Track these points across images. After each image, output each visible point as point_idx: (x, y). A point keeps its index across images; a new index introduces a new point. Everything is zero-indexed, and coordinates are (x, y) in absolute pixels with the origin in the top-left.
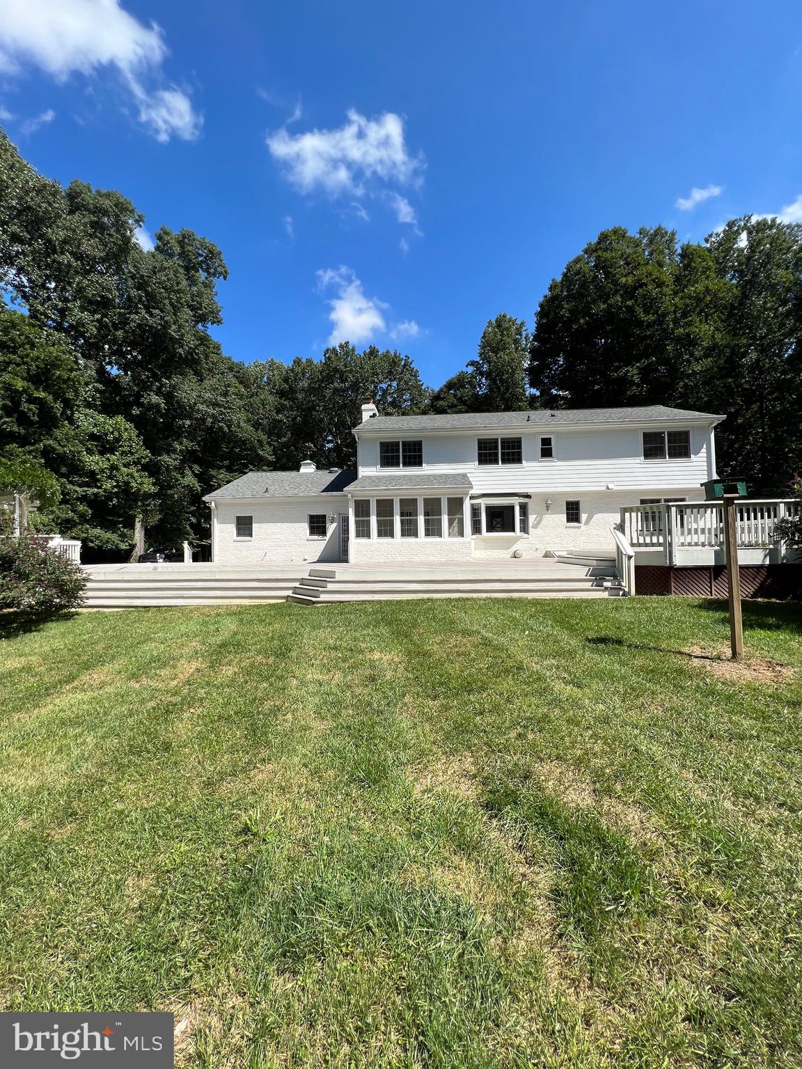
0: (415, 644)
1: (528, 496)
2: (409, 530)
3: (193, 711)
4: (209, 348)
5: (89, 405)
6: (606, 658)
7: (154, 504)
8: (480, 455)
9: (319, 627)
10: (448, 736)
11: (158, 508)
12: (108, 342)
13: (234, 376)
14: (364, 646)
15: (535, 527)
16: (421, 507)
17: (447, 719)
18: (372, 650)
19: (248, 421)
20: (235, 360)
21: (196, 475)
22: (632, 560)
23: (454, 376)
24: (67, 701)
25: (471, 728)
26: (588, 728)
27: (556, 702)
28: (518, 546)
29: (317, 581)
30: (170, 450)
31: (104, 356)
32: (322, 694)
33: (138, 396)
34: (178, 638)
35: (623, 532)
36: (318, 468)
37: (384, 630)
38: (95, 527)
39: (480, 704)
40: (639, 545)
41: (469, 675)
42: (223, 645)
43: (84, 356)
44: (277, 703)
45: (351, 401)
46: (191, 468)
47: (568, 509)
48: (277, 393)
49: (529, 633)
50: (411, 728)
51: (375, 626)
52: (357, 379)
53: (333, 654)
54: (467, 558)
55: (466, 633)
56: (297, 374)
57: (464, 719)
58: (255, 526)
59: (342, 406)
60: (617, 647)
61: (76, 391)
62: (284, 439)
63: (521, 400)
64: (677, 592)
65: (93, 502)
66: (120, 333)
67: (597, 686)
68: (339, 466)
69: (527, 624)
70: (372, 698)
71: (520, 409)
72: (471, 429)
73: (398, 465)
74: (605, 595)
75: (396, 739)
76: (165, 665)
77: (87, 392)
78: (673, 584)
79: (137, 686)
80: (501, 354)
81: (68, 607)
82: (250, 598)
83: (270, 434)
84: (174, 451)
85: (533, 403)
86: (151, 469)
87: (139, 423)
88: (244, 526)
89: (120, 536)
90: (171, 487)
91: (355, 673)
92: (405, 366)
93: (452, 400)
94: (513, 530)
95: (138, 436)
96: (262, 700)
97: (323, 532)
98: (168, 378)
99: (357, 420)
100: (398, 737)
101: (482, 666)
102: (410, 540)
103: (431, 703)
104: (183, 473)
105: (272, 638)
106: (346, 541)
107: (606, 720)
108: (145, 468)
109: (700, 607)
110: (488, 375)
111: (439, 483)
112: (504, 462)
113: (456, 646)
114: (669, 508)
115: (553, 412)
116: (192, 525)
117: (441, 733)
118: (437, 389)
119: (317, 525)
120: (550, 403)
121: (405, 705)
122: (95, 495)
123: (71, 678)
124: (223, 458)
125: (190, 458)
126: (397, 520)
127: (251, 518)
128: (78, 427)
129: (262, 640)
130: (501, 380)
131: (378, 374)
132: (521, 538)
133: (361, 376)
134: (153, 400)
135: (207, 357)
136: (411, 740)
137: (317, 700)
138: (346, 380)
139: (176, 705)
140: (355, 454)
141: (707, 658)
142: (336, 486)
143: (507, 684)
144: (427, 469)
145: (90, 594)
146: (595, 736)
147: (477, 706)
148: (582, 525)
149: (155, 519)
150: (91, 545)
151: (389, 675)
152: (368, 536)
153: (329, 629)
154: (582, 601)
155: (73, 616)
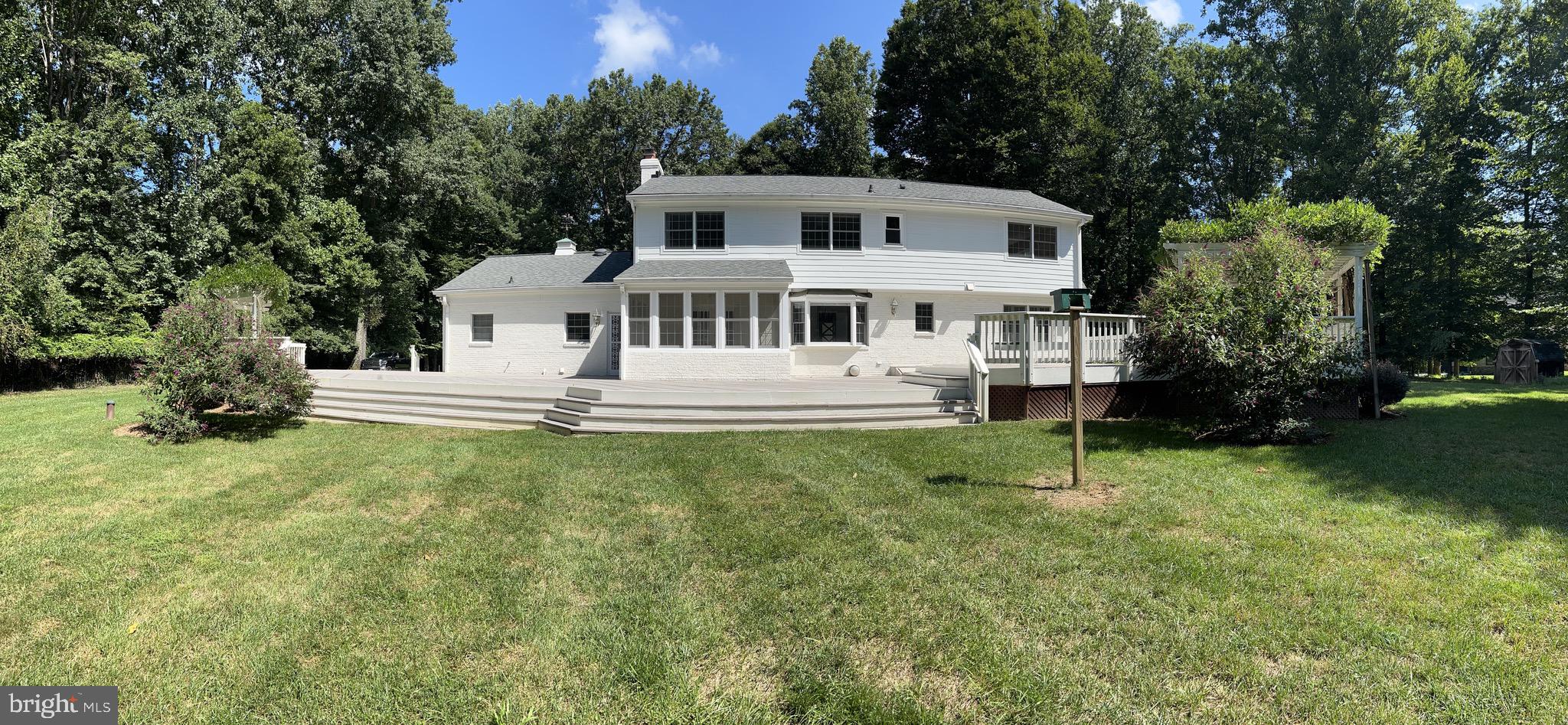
0: (707, 495)
1: (868, 294)
2: (704, 337)
3: (428, 558)
4: (439, 97)
5: (313, 192)
6: (945, 500)
7: (377, 300)
8: (804, 235)
9: (578, 466)
10: (744, 620)
11: (380, 305)
12: (331, 114)
13: (471, 129)
14: (638, 495)
15: (877, 335)
16: (721, 306)
17: (744, 597)
18: (648, 502)
19: (488, 187)
20: (472, 108)
21: (423, 264)
22: (987, 379)
23: (771, 120)
24: (302, 519)
25: (774, 607)
26: (915, 591)
27: (882, 565)
28: (854, 361)
29: (576, 404)
30: (394, 234)
31: (327, 132)
32: (583, 559)
33: (361, 171)
34: (408, 464)
35: (978, 345)
36: (578, 249)
37: (666, 474)
38: (318, 328)
39: (788, 574)
40: (995, 361)
41: (777, 536)
42: (459, 480)
43: (309, 136)
44: (527, 565)
45: (626, 154)
46: (417, 254)
47: (918, 313)
48: (525, 147)
49: (858, 476)
50: (697, 610)
51: (654, 469)
52: (635, 123)
53: (598, 504)
54: (785, 376)
55: (776, 478)
56: (551, 119)
57: (766, 595)
58: (497, 328)
59: (613, 161)
60: (960, 485)
61: (302, 176)
62: (533, 210)
63: (864, 162)
64: (1032, 415)
65: (316, 300)
66: (343, 100)
67: (932, 536)
68: (608, 245)
69: (857, 464)
70: (648, 567)
71: (861, 174)
72: (792, 197)
73: (690, 245)
74: (955, 422)
75: (677, 624)
76: (395, 495)
77: (310, 175)
78: (1028, 406)
79: (368, 515)
80: (837, 94)
81: (297, 414)
82: (491, 420)
83: (515, 203)
84: (400, 235)
85: (878, 167)
86: (375, 259)
87: (360, 203)
88: (483, 327)
89: (342, 337)
90: (395, 279)
91: (626, 532)
92: (702, 103)
93: (768, 155)
94: (849, 340)
95: (360, 221)
96: (509, 559)
97: (585, 336)
98: (393, 144)
99: (633, 182)
100: (680, 622)
101: (793, 523)
102: (705, 351)
103: (724, 575)
104: (408, 262)
105: (520, 476)
106: (617, 348)
107: (935, 579)
108: (367, 258)
109: (1053, 431)
110: (820, 123)
111: (747, 273)
112: (836, 246)
113: (761, 497)
114: (1027, 317)
115: (904, 183)
116: (418, 325)
117: (736, 616)
118: (747, 138)
119: (578, 327)
120: (902, 170)
121: (691, 578)
122: (319, 292)
123: (304, 495)
124: (455, 239)
125: (419, 240)
126: (688, 322)
127: (492, 316)
128: (304, 216)
129: (506, 478)
130: (837, 131)
131: (664, 115)
132: (858, 349)
133: (641, 117)
134: (377, 174)
135: (437, 111)
136: (697, 625)
137: (576, 565)
138: (619, 124)
139: (409, 546)
140: (629, 228)
141: (1050, 488)
142: (604, 274)
143: (825, 545)
144: (730, 253)
145: (316, 402)
146: (922, 600)
147: (784, 577)
148: (935, 334)
149: (378, 318)
150: (314, 348)
151: (670, 537)
152: (647, 343)
153: (592, 470)
154: (927, 431)
155: (301, 424)
